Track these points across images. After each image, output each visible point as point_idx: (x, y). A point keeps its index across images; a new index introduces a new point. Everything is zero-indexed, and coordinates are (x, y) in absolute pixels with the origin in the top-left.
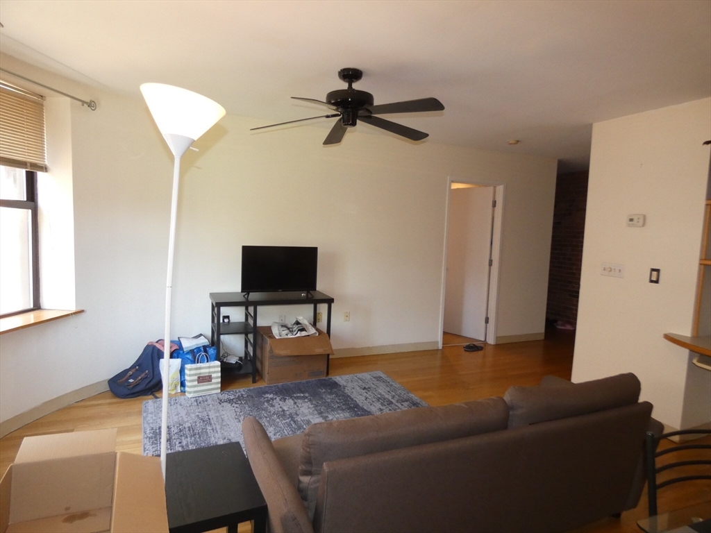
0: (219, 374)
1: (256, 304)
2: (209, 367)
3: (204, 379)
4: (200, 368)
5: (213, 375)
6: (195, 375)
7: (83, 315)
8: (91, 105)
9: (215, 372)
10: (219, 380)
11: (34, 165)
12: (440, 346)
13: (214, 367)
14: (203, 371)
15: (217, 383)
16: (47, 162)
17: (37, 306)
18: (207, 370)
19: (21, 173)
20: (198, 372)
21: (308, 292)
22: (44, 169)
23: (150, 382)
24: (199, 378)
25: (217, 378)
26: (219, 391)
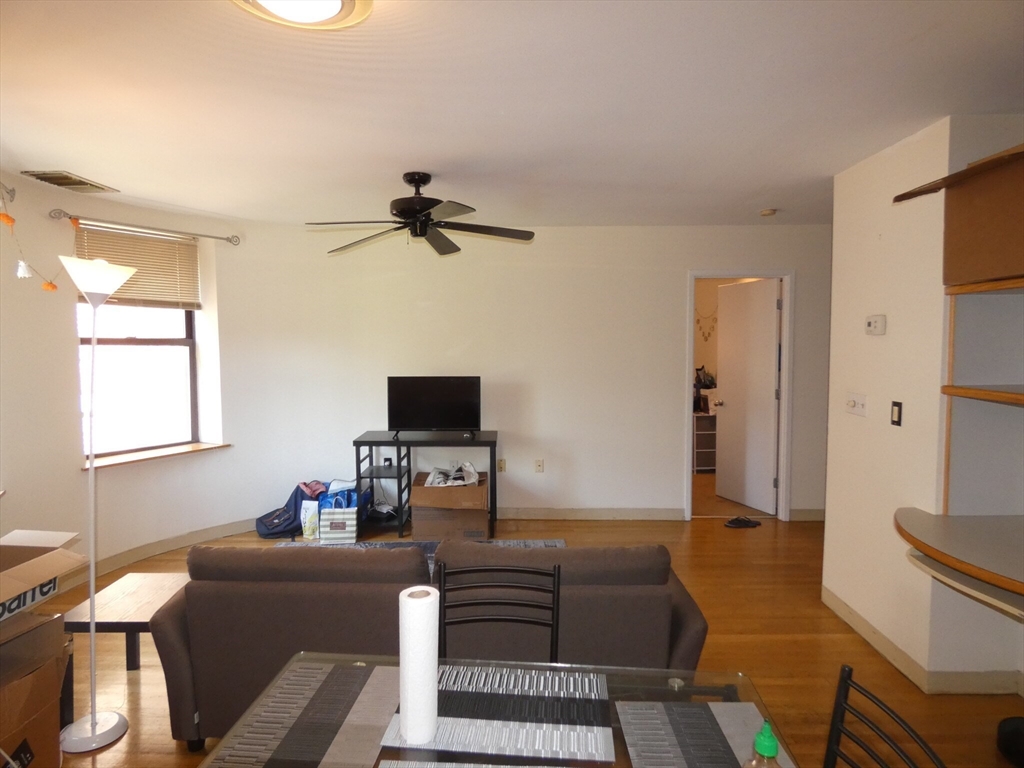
0: (355, 522)
1: (409, 444)
2: (344, 513)
3: (337, 526)
4: (333, 513)
5: (348, 523)
6: (328, 520)
7: (230, 450)
8: (233, 240)
9: (349, 519)
10: (354, 529)
11: (191, 305)
12: (688, 516)
13: (348, 513)
14: (336, 517)
15: (352, 532)
16: (201, 301)
17: (195, 439)
18: (341, 517)
19: (181, 314)
20: (331, 517)
21: (472, 432)
22: (199, 306)
23: (290, 524)
24: (332, 523)
25: (352, 526)
26: (354, 541)
